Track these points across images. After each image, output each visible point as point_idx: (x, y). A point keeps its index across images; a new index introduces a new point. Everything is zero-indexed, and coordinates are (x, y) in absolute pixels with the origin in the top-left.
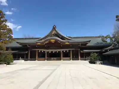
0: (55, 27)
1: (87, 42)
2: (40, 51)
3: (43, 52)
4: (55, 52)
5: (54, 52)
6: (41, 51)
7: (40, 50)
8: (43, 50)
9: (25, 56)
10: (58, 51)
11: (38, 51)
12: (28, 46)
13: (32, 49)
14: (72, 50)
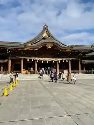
0: (47, 27)
2: (28, 60)
7: (28, 58)
9: (2, 68)
12: (8, 52)
13: (15, 57)
14: (71, 60)
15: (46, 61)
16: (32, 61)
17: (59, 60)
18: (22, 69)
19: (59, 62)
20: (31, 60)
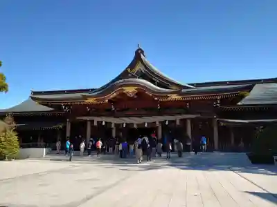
0: (142, 52)
1: (243, 93)
2: (95, 124)
4: (138, 125)
5: (135, 126)
7: (96, 119)
8: (104, 120)
10: (146, 121)
11: (92, 122)
12: (65, 108)
15: (133, 124)
16: (104, 123)
20: (102, 122)
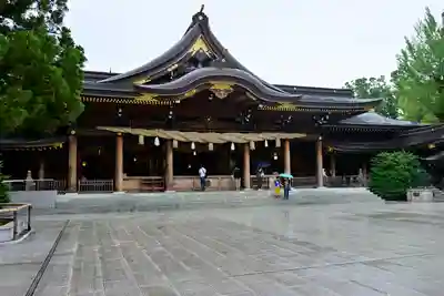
0: (205, 18)
2: (141, 141)
3: (157, 143)
5: (211, 147)
6: (149, 140)
7: (142, 134)
10: (233, 139)
13: (93, 127)
14: (290, 140)
17: (252, 138)
18: (121, 175)
19: (253, 146)
20: (154, 138)
